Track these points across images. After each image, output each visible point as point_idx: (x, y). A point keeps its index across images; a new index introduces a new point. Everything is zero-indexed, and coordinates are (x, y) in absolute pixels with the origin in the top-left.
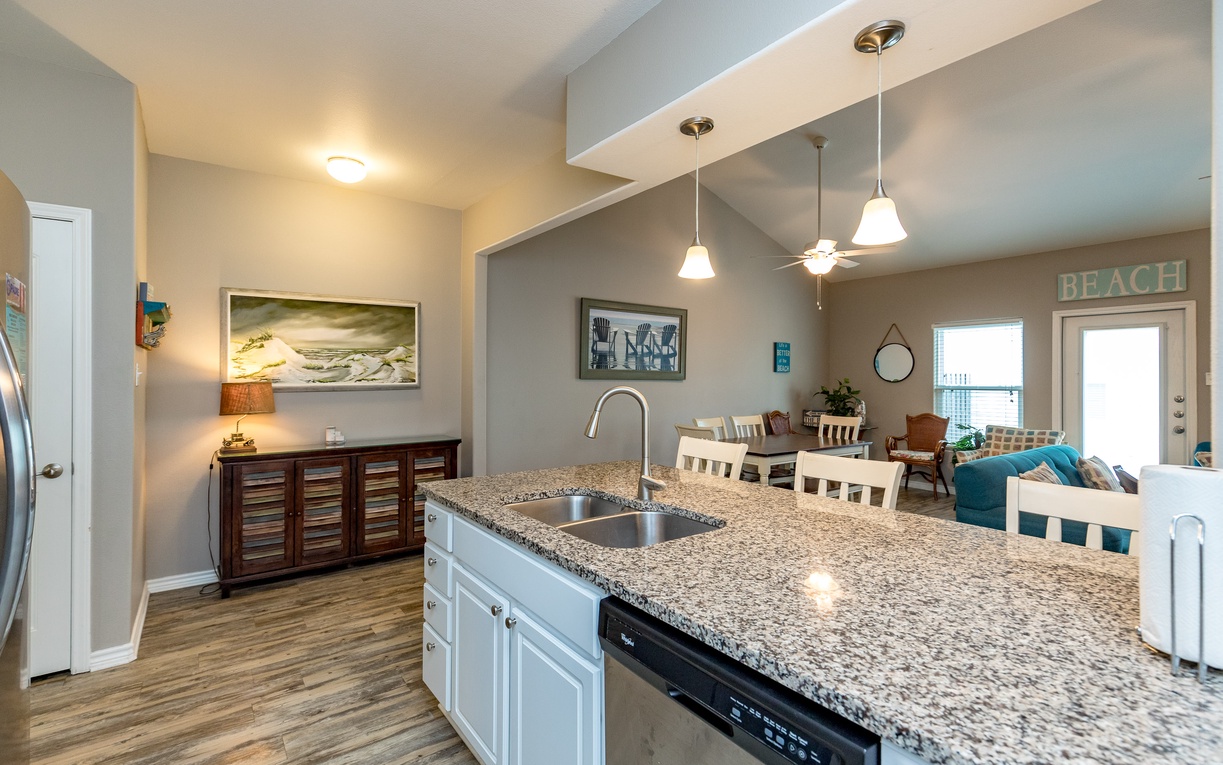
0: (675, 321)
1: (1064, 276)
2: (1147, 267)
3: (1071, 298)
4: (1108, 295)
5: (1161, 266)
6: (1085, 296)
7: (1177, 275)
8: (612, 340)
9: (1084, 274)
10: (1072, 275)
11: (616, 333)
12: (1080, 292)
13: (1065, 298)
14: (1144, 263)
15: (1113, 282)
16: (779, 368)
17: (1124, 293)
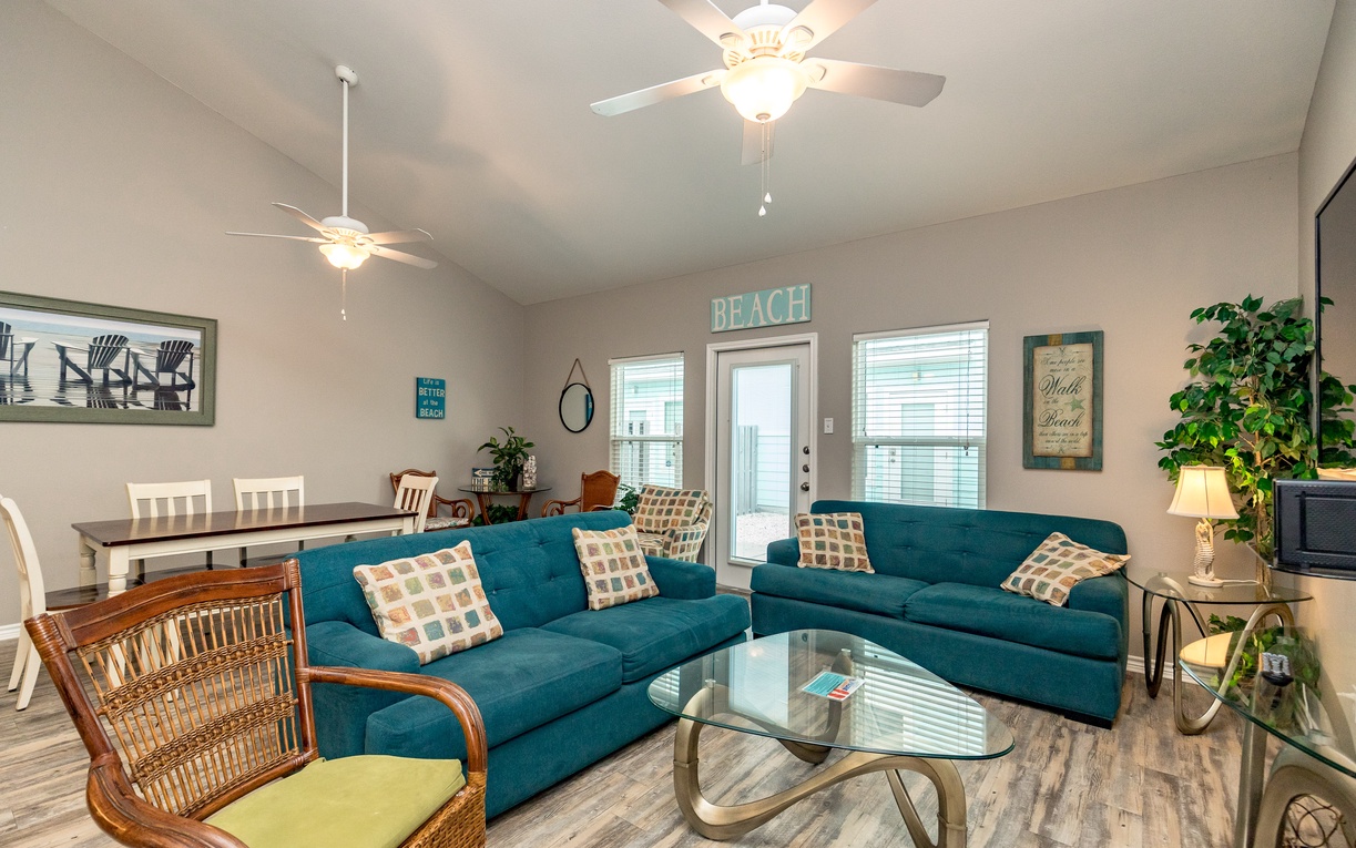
0: (193, 336)
1: (715, 301)
2: (780, 292)
3: (721, 329)
4: (750, 325)
5: (791, 290)
6: (732, 327)
7: (803, 301)
8: (18, 356)
9: (731, 299)
10: (722, 300)
11: (29, 346)
12: (728, 323)
13: (717, 329)
14: (777, 288)
15: (754, 309)
16: (423, 412)
17: (763, 323)
